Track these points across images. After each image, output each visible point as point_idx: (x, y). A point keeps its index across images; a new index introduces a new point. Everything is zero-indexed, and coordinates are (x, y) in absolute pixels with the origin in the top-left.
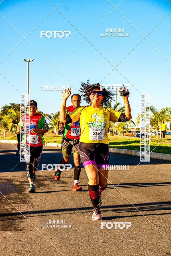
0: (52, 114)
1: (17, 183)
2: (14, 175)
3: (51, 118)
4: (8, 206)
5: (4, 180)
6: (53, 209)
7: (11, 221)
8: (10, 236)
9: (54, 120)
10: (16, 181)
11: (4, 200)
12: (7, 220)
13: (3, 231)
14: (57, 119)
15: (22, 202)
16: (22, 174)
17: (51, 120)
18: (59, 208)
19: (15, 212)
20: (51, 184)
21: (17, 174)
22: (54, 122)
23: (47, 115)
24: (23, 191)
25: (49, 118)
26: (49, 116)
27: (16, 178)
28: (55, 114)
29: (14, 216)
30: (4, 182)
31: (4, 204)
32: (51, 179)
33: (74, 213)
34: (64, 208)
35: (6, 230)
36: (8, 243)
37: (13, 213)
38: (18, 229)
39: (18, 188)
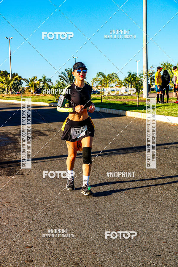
0: (29, 78)
1: (11, 136)
2: (7, 129)
3: (28, 82)
4: (8, 155)
5: (1, 134)
6: (41, 157)
7: (13, 167)
8: (14, 180)
9: (31, 83)
10: (10, 134)
11: (4, 150)
12: (9, 167)
13: (8, 176)
14: (33, 82)
15: (18, 152)
16: (13, 129)
17: (28, 83)
18: (45, 156)
19: (14, 160)
20: (36, 136)
21: (10, 129)
22: (31, 85)
23: (26, 80)
24: (17, 143)
25: (27, 81)
26: (27, 80)
27: (10, 131)
28: (31, 79)
29: (14, 164)
30: (2, 135)
31: (5, 154)
32: (36, 132)
33: (56, 160)
34: (49, 156)
35: (10, 175)
36: (13, 185)
37: (13, 161)
38: (19, 174)
39: (13, 140)
